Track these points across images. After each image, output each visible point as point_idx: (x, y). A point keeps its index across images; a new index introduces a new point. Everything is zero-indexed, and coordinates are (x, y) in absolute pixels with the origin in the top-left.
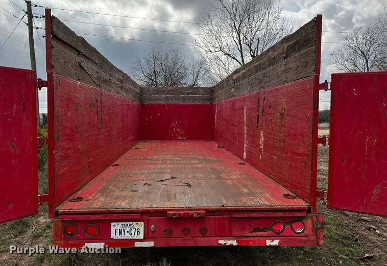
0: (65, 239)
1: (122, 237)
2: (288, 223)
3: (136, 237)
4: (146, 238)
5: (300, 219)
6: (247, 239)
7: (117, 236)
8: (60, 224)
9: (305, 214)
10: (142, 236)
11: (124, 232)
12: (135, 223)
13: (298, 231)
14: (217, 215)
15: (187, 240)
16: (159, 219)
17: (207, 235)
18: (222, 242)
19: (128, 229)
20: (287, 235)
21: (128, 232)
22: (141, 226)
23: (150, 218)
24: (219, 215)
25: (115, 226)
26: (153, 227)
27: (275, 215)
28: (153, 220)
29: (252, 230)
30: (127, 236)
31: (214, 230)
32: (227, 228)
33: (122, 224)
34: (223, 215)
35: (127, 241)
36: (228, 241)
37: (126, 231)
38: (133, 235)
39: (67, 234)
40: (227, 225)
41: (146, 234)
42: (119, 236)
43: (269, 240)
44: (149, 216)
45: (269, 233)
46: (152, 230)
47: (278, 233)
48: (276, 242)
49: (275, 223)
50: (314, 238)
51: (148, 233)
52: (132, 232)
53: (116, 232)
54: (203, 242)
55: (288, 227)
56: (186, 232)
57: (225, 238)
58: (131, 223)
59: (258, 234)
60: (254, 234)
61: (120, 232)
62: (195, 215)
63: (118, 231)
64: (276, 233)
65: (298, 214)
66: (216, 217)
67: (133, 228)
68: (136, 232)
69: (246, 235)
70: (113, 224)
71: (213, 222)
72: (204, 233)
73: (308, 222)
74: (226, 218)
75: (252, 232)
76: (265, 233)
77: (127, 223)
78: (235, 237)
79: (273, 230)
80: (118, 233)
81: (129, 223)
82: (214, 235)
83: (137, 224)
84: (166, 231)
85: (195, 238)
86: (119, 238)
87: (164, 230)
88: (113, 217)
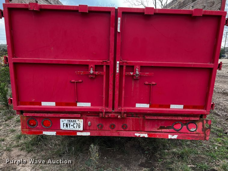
0: (29, 128)
1: (68, 129)
2: (185, 124)
3: (77, 129)
4: (85, 130)
5: (194, 122)
6: (155, 134)
7: (64, 128)
8: (25, 118)
9: (198, 119)
10: (81, 129)
11: (69, 125)
12: (77, 120)
13: (192, 130)
14: (135, 117)
15: (113, 132)
16: (94, 118)
17: (127, 129)
18: (137, 135)
19: (72, 124)
20: (184, 132)
21: (72, 126)
22: (81, 122)
23: (87, 117)
24: (136, 117)
25: (63, 121)
26: (89, 123)
27: (176, 118)
28: (89, 118)
29: (159, 128)
30: (71, 128)
31: (132, 127)
32: (141, 126)
33: (68, 120)
34: (139, 117)
35: (72, 131)
36: (142, 134)
37: (71, 125)
38: (75, 128)
39: (30, 125)
40: (141, 124)
41: (85, 127)
42: (66, 128)
43: (171, 135)
44: (87, 116)
45: (171, 130)
46: (89, 125)
47: (177, 131)
48: (175, 137)
49: (175, 124)
50: (203, 135)
51: (86, 127)
52: (75, 125)
53: (64, 125)
54: (124, 134)
55: (185, 126)
56: (113, 127)
57: (140, 132)
58: (74, 120)
59: (163, 130)
60: (160, 130)
61: (67, 125)
62: (119, 117)
63: (65, 124)
64: (176, 131)
65: (193, 119)
66: (134, 118)
67: (75, 123)
68: (78, 126)
69: (154, 131)
70: (61, 120)
71: (131, 121)
72: (125, 128)
73: (200, 124)
74: (141, 119)
75: (159, 129)
76: (168, 130)
77: (72, 120)
78: (147, 131)
79: (174, 129)
80: (65, 126)
81: (73, 120)
82: (132, 130)
83: (78, 120)
84: (98, 126)
85: (119, 131)
86: (66, 129)
87: (97, 125)
88: (61, 115)
